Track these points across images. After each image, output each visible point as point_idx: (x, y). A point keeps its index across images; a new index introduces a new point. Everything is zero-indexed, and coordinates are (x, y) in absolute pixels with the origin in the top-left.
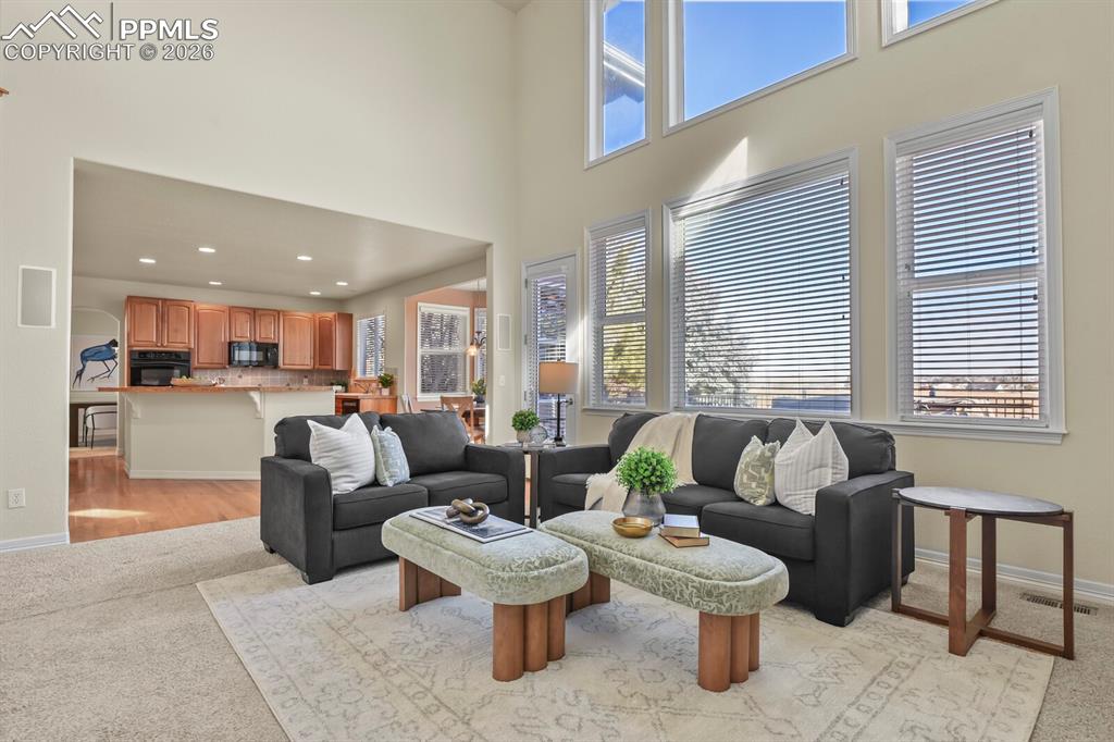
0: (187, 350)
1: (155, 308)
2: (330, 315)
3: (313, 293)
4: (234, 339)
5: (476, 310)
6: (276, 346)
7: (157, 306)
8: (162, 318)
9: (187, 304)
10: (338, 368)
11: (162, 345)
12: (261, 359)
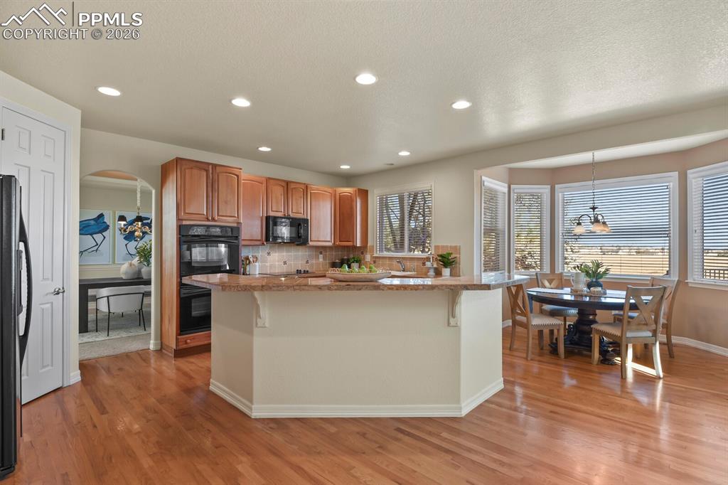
0: (235, 225)
1: (205, 173)
2: (347, 191)
3: (343, 167)
4: (272, 214)
5: (512, 186)
6: (306, 221)
7: (207, 171)
8: (212, 186)
9: (236, 171)
10: (358, 245)
11: (213, 219)
12: (293, 235)
